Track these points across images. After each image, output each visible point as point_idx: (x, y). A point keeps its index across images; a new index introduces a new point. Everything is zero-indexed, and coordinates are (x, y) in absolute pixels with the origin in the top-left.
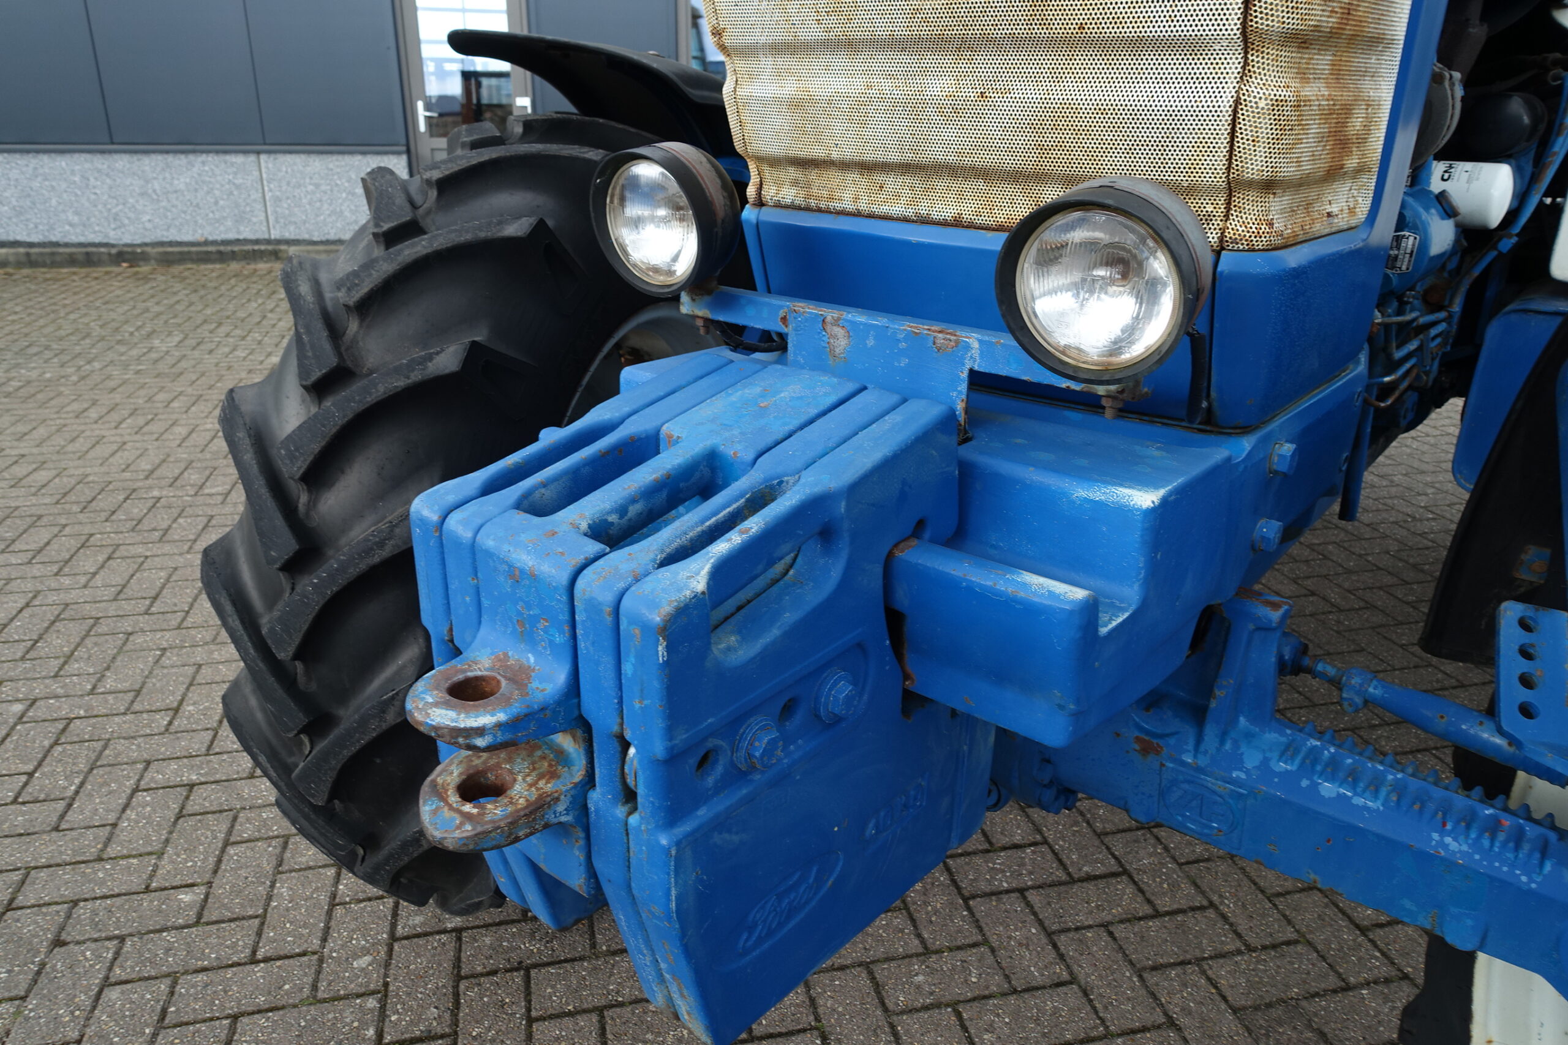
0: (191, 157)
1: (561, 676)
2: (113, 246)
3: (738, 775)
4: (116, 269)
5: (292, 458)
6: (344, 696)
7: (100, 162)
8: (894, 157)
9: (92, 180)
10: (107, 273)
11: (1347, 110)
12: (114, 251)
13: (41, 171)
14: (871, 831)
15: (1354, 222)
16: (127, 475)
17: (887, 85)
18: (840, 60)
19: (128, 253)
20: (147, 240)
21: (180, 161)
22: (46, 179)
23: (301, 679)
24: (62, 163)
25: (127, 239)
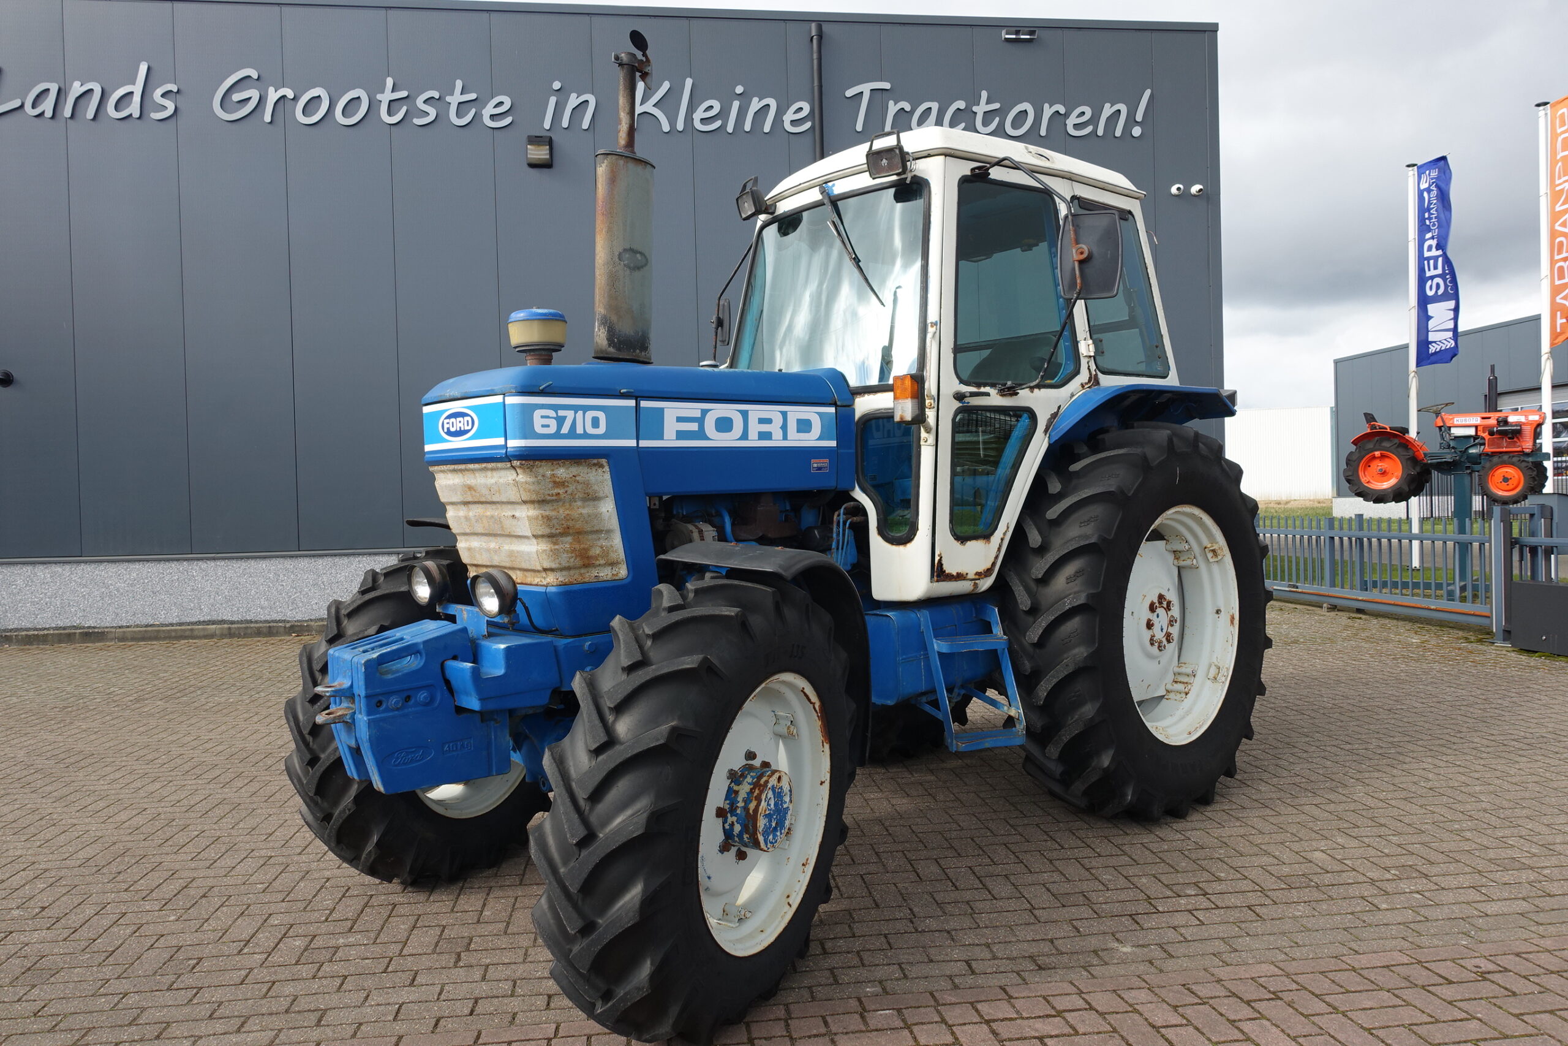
0: (352, 558)
1: (350, 683)
2: (288, 622)
3: (387, 710)
4: (288, 638)
5: (318, 663)
6: (324, 750)
7: (289, 564)
8: (488, 564)
9: (281, 576)
10: (280, 640)
11: (586, 550)
12: (288, 625)
13: (248, 571)
14: (446, 748)
15: (617, 578)
16: (269, 747)
17: (484, 544)
18: (475, 537)
19: (298, 626)
20: (313, 617)
21: (346, 560)
22: (251, 576)
23: (311, 744)
24: (263, 564)
25: (299, 617)
